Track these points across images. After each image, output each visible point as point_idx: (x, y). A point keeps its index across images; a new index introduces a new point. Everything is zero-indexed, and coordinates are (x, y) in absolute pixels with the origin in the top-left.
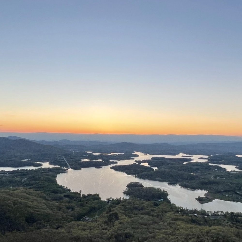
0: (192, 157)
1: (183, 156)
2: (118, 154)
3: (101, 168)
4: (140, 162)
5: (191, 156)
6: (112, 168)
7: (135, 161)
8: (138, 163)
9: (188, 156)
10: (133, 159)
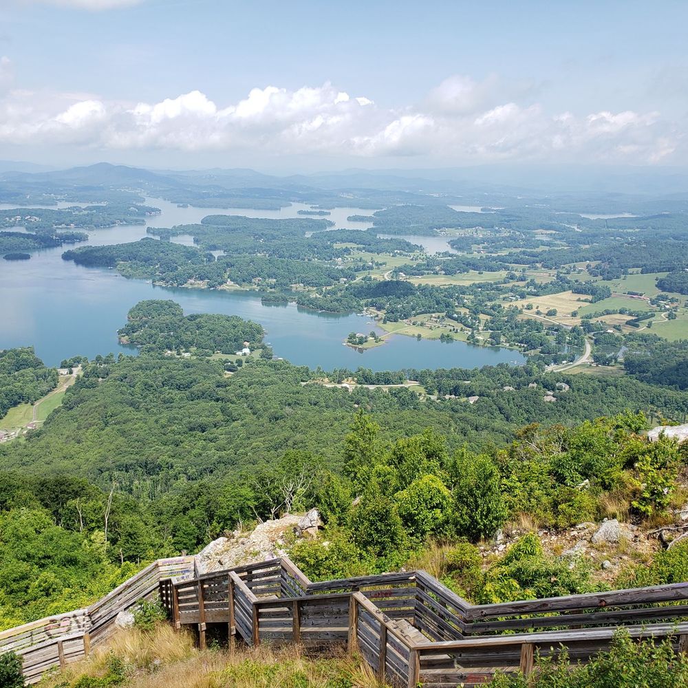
0: (330, 213)
1: (300, 212)
2: (84, 206)
3: (27, 257)
4: (166, 233)
5: (325, 211)
6: (67, 257)
7: (149, 230)
8: (158, 238)
9: (318, 210)
10: (142, 223)
